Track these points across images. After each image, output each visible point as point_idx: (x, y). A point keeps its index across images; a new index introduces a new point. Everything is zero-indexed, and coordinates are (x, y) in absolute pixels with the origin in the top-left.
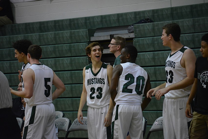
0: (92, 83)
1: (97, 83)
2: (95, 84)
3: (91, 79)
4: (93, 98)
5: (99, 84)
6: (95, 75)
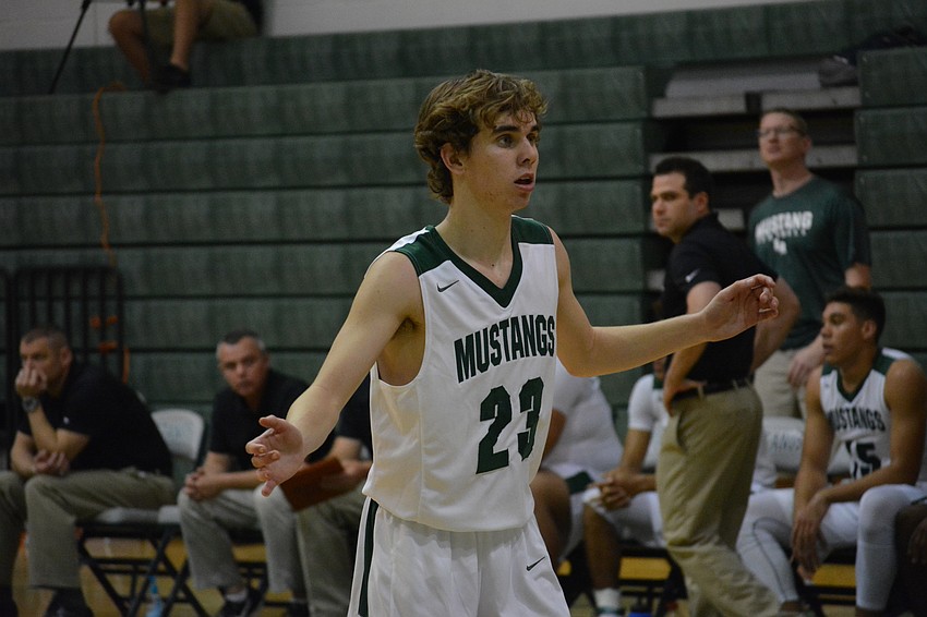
0: (493, 355)
1: (522, 356)
2: (508, 359)
3: (485, 330)
4: (502, 460)
5: (534, 354)
6: (503, 296)
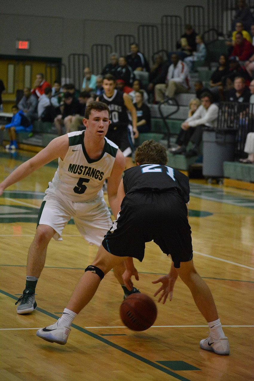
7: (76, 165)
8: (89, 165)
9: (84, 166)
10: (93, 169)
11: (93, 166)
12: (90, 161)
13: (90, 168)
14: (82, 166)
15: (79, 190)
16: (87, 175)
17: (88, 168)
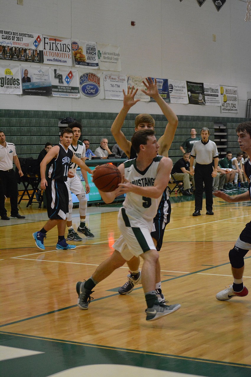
7: (135, 181)
8: (143, 177)
9: (141, 179)
10: (148, 178)
11: (146, 176)
12: (143, 173)
13: (145, 179)
14: (139, 180)
15: (147, 204)
16: (146, 185)
17: (144, 179)
